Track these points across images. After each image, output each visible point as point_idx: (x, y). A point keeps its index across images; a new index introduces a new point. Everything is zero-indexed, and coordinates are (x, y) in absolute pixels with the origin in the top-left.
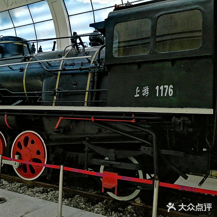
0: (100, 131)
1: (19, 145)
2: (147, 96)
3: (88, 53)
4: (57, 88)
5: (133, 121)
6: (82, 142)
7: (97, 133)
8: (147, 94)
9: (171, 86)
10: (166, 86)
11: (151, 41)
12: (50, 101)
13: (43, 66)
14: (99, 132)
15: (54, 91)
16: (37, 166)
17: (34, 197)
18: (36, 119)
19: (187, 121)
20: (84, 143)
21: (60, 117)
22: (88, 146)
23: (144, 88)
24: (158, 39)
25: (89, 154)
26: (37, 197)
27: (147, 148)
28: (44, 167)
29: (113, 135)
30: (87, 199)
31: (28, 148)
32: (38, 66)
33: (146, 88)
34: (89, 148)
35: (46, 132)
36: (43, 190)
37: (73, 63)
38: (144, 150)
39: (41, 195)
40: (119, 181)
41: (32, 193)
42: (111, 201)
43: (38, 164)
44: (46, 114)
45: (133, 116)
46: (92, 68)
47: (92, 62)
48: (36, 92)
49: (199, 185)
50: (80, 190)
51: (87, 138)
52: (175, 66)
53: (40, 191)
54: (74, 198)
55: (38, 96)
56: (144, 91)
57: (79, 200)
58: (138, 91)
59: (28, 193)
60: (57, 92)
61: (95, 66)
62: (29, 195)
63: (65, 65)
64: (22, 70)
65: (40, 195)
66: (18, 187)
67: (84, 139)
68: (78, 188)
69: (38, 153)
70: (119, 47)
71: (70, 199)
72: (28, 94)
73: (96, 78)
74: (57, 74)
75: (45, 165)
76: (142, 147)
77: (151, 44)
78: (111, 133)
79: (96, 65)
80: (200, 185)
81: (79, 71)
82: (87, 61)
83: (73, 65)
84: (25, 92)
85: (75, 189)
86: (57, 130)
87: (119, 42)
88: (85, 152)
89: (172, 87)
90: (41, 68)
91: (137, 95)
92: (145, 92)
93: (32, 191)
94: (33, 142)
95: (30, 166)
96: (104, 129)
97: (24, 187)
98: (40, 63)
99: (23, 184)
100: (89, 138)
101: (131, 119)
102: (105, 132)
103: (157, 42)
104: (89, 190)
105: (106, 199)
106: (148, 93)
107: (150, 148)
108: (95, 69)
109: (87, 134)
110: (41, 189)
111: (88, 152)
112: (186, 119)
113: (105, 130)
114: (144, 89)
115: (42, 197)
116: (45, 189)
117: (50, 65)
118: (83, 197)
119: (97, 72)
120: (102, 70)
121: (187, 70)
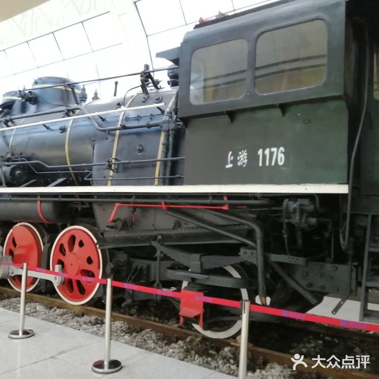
0: (178, 225)
1: (61, 249)
2: (244, 166)
3: (161, 98)
4: (114, 156)
5: (225, 208)
6: (151, 243)
7: (174, 229)
8: (244, 164)
9: (282, 149)
10: (274, 150)
11: (248, 76)
12: (104, 177)
13: (93, 123)
14: (175, 226)
15: (109, 161)
16: (87, 282)
17: (79, 329)
18: (84, 206)
19: (306, 206)
20: (155, 244)
21: (116, 204)
22: (160, 249)
23: (240, 153)
24: (258, 73)
25: (162, 262)
26: (83, 330)
27: (249, 251)
28: (98, 284)
29: (199, 231)
30: (162, 335)
31: (74, 254)
32: (87, 123)
33: (243, 154)
34: (162, 252)
35: (98, 227)
36: (97, 319)
37: (139, 116)
38: (245, 255)
39: (91, 327)
40: (206, 305)
41: (77, 325)
42: (198, 339)
43: (90, 279)
44: (96, 198)
45: (225, 198)
46: (164, 122)
47: (166, 113)
48: (84, 164)
49: (332, 312)
50: (154, 321)
51: (159, 237)
52: (287, 115)
53: (90, 322)
54: (140, 334)
55: (87, 171)
56: (240, 159)
57: (148, 337)
58: (231, 158)
59: (71, 325)
60: (114, 164)
61: (170, 119)
62: (71, 327)
63: (126, 120)
64: (63, 130)
65: (89, 327)
66: (59, 315)
67: (155, 238)
68: (152, 318)
69: (90, 261)
70: (205, 88)
71: (134, 334)
72: (73, 168)
73: (171, 139)
74: (114, 135)
75: (99, 281)
76: (242, 250)
77: (248, 82)
78: (195, 228)
79: (171, 117)
80: (334, 312)
81: (146, 129)
82: (159, 112)
83: (138, 118)
84: (69, 165)
85: (147, 319)
86: (113, 224)
87: (205, 80)
88: (155, 259)
89: (283, 151)
90: (91, 125)
91: (229, 166)
92: (242, 159)
93: (77, 322)
94: (81, 244)
95: (78, 282)
96: (184, 222)
97: (68, 315)
98: (89, 118)
99: (67, 311)
100: (162, 237)
101: (223, 205)
102: (186, 226)
103: (256, 78)
104: (169, 322)
105: (190, 335)
106: (246, 161)
107: (254, 251)
108: (170, 125)
109: (160, 230)
110: (93, 318)
111: (162, 259)
112: (306, 202)
113: (185, 224)
114: (240, 155)
115: (91, 330)
116: (99, 318)
117: (103, 120)
118: (156, 333)
119: (172, 130)
120: (179, 125)
121: (307, 122)
